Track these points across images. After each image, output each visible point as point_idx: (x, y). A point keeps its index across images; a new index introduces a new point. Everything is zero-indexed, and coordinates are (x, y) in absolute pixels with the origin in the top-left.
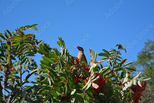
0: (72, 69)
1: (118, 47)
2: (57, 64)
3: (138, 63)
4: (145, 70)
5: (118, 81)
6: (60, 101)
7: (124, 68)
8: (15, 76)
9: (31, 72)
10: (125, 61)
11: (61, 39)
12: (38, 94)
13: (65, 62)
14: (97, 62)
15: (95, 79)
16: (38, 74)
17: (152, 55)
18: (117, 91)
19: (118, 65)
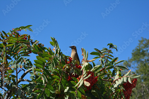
0: (65, 68)
1: (109, 46)
3: (132, 60)
4: (139, 67)
5: (110, 78)
6: (54, 98)
7: (115, 66)
8: (11, 75)
10: (116, 59)
11: (54, 39)
12: (33, 92)
13: (58, 62)
14: (88, 61)
15: (87, 77)
16: (33, 73)
17: (146, 52)
18: (108, 88)
19: (110, 63)
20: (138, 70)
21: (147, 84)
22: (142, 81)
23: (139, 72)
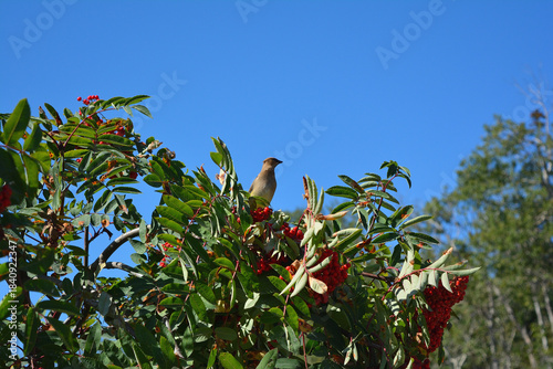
0: (249, 235)
1: (386, 169)
2: (206, 218)
3: (458, 196)
4: (481, 222)
5: (384, 270)
6: (210, 325)
7: (402, 233)
8: (71, 247)
9: (120, 237)
10: (406, 210)
11: (221, 143)
12: (144, 303)
13: (229, 214)
14: (323, 218)
15: (318, 267)
16: (142, 244)
17: (509, 171)
18: (379, 301)
19: (387, 224)
20: (478, 235)
21: (508, 286)
22: (492, 275)
23: (481, 243)
